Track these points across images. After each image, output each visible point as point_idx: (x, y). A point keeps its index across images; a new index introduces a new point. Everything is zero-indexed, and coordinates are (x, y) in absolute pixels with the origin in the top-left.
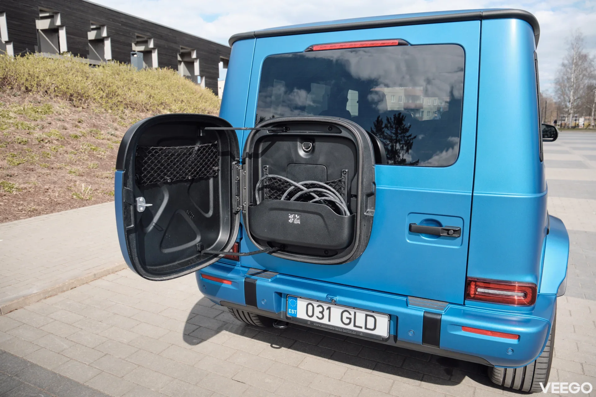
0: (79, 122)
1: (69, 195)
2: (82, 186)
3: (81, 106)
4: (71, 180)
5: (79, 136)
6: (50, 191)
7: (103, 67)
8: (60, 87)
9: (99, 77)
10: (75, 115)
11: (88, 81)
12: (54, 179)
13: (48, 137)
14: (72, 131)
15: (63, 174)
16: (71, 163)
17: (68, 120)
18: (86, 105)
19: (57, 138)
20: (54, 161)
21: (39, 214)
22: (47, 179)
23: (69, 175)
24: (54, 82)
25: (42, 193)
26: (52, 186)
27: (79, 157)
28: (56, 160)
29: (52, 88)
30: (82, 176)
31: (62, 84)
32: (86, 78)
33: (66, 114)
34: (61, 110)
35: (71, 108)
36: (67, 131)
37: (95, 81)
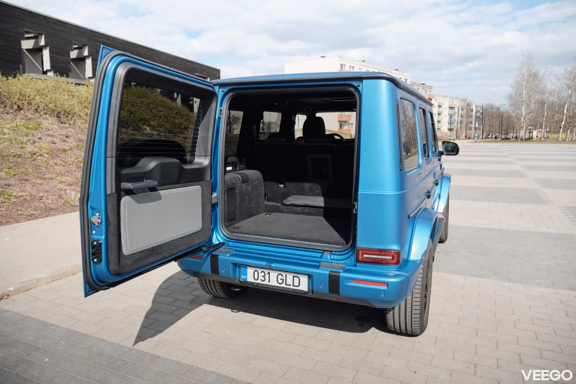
0: (67, 137)
1: (60, 202)
2: (72, 194)
3: (67, 123)
4: (62, 189)
5: (67, 150)
6: (44, 198)
7: (87, 86)
8: (49, 106)
9: (84, 96)
10: (63, 131)
11: (74, 99)
12: (47, 188)
13: (39, 151)
14: (60, 145)
15: (55, 184)
16: (61, 174)
17: (57, 135)
18: (72, 121)
19: (48, 152)
20: (45, 172)
21: (36, 218)
22: (41, 188)
23: (59, 185)
24: (43, 101)
25: (37, 200)
26: (46, 194)
27: (68, 169)
28: (48, 171)
29: (42, 106)
30: (71, 185)
31: (51, 103)
32: (72, 97)
33: (55, 130)
34: (50, 127)
35: (58, 124)
36: (56, 145)
37: (80, 99)
